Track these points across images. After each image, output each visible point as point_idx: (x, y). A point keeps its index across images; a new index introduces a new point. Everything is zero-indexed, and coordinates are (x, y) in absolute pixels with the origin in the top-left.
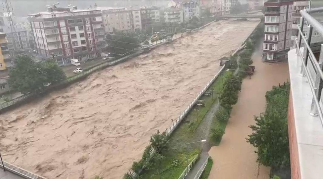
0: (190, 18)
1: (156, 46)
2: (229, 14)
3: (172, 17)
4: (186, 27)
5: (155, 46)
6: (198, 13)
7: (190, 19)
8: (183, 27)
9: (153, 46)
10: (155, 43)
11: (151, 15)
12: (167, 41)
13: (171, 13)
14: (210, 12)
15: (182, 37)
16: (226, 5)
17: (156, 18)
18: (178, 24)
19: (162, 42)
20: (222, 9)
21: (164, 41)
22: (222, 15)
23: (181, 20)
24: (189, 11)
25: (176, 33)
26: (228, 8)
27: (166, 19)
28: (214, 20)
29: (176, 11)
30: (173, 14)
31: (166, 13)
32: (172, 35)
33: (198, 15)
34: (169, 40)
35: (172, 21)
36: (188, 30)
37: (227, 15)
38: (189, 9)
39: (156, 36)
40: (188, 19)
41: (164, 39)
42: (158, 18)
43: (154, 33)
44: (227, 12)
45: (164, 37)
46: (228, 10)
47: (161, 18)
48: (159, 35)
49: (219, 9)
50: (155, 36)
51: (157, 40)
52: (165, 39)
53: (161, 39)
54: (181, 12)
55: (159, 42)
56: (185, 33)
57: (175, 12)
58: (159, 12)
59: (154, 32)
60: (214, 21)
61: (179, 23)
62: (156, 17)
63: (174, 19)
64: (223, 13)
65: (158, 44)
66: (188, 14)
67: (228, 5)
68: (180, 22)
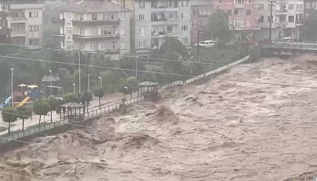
0: (155, 41)
1: (21, 135)
2: (295, 40)
3: (87, 33)
4: (140, 73)
5: (16, 137)
6: (185, 28)
7: (155, 47)
8: (130, 74)
9: (10, 133)
10: (18, 125)
11: (10, 21)
12: (66, 122)
13: (87, 18)
14: (230, 28)
15: (123, 110)
16: (287, 8)
17: (29, 35)
18: (109, 59)
19: (45, 124)
20: (270, 18)
21: (54, 117)
22: (269, 41)
23: (124, 47)
24: (154, 18)
25: (100, 94)
26: (291, 19)
27: (66, 39)
28: (242, 57)
29: (104, 14)
30: (93, 24)
31: (69, 18)
32: (86, 100)
33: (186, 34)
34: (70, 117)
35: (88, 48)
36: (146, 85)
37: (289, 41)
38: (155, 10)
39: (25, 97)
40: (149, 45)
41: (54, 113)
42: (36, 35)
43: (17, 88)
44: (288, 32)
45: (56, 106)
46: (292, 25)
47: (45, 35)
48: (34, 94)
49: (262, 19)
50: (19, 99)
51: (25, 114)
52: (58, 112)
53: (43, 111)
54: (124, 18)
55: (34, 120)
56: (135, 94)
57: (100, 18)
58: (40, 14)
59: (18, 81)
60: (243, 60)
61: (115, 58)
62: (27, 29)
63: (94, 40)
64: (274, 36)
65: (30, 128)
66: (150, 29)
67: (291, 7)
68: (118, 52)
